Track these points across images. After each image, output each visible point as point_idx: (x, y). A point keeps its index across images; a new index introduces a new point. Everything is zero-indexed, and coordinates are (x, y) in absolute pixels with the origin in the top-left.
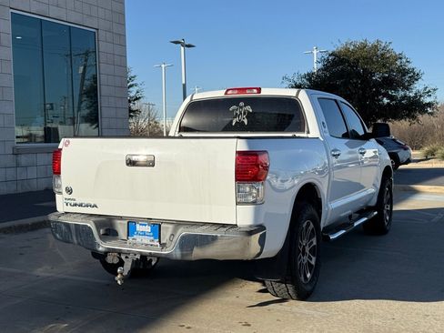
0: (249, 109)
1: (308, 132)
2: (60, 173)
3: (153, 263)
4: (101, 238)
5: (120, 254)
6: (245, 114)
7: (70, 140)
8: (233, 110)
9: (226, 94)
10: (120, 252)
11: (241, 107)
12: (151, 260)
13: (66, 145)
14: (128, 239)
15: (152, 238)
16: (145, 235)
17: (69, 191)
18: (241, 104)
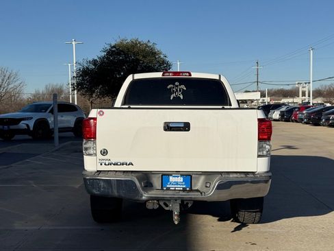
0: (183, 87)
1: (231, 105)
2: (95, 138)
3: (190, 205)
4: (143, 189)
5: (158, 201)
6: (180, 91)
7: (103, 110)
8: (171, 88)
9: (163, 75)
10: (158, 199)
11: (177, 86)
12: (187, 204)
13: (101, 115)
14: (162, 189)
15: (184, 186)
16: (177, 184)
17: (104, 152)
18: (177, 83)
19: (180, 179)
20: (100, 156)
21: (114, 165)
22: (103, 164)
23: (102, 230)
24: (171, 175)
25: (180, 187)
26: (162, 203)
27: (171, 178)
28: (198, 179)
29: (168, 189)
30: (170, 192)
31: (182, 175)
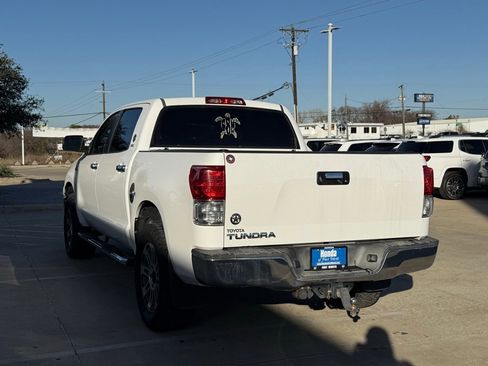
0: (236, 120)
4: (296, 271)
5: (311, 287)
8: (219, 122)
9: (207, 102)
13: (230, 162)
14: (312, 269)
15: (338, 263)
16: (330, 261)
17: (236, 219)
18: (227, 115)
19: (333, 253)
20: (228, 225)
21: (249, 237)
22: (234, 237)
23: (182, 341)
24: (323, 248)
25: (333, 265)
26: (315, 290)
27: (322, 252)
28: (355, 252)
29: (319, 268)
30: (322, 274)
31: (336, 247)
